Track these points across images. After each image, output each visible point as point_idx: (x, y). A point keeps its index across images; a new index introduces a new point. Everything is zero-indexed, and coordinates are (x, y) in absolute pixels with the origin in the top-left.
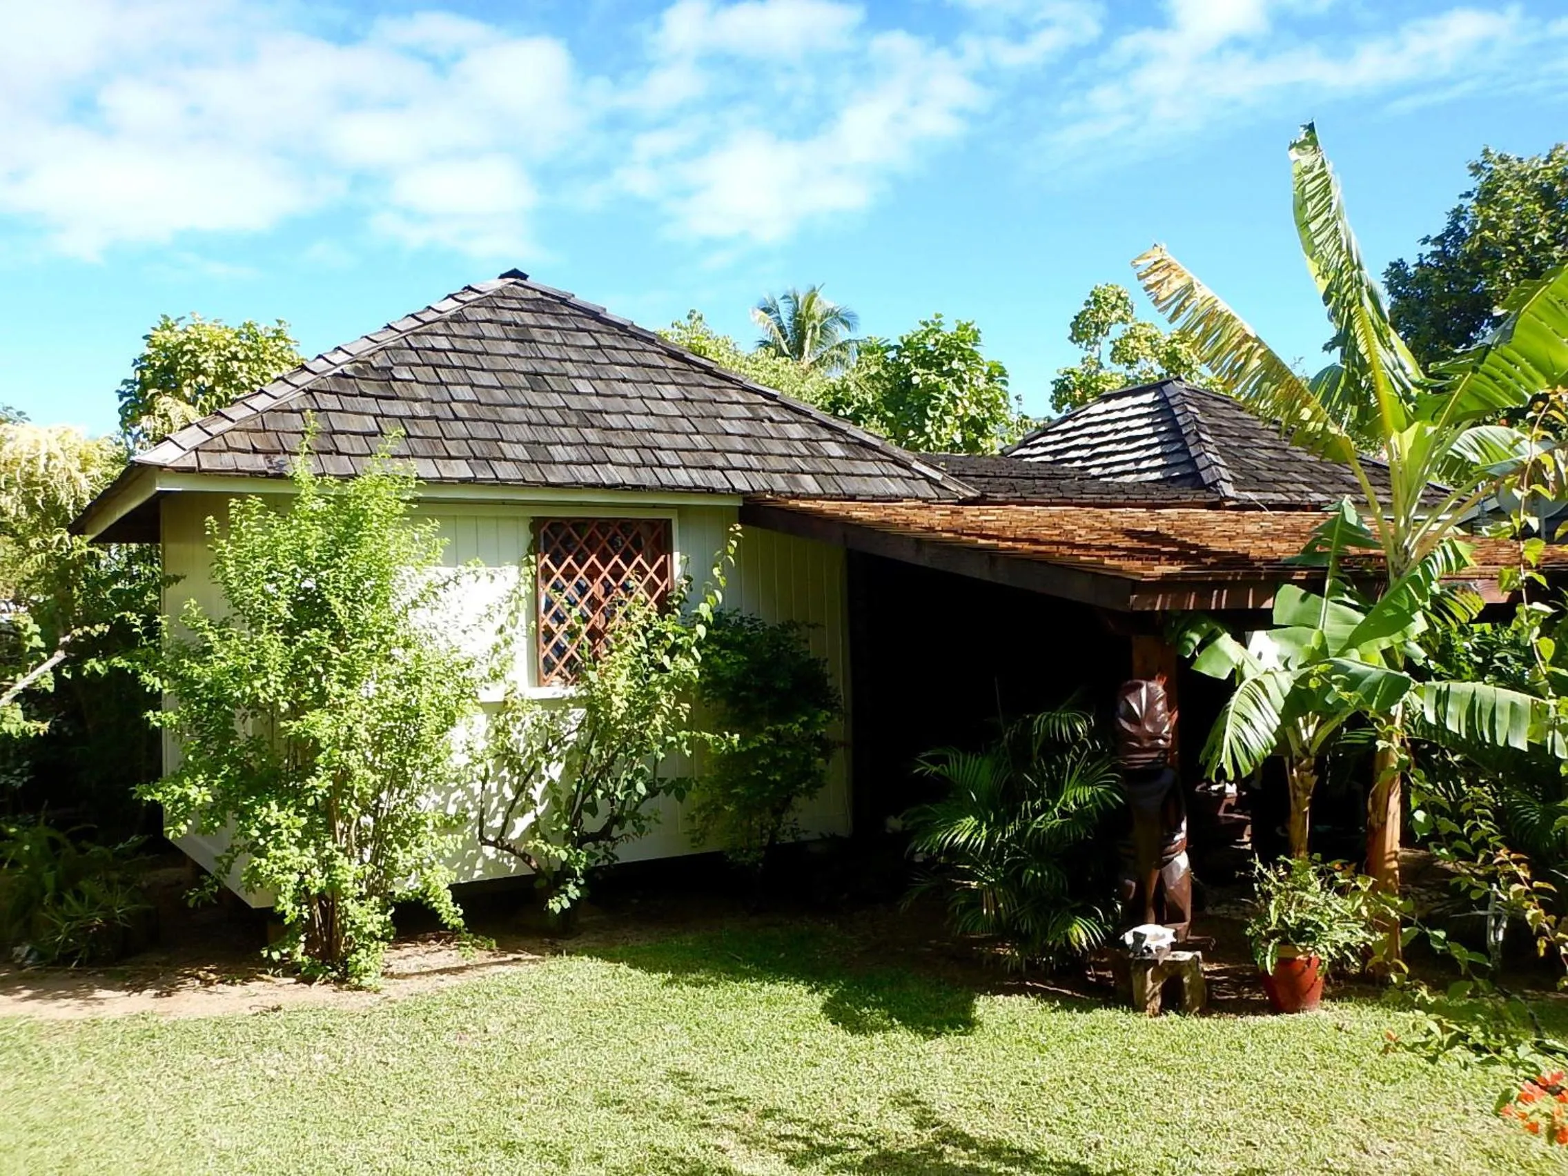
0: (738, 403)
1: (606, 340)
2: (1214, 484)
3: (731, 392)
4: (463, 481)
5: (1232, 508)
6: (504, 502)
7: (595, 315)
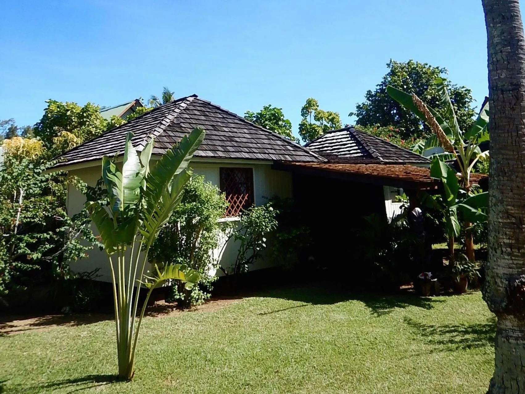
0: (262, 134)
1: (225, 116)
2: (377, 157)
3: (260, 131)
4: (212, 157)
5: (383, 164)
6: (214, 163)
7: (218, 108)
